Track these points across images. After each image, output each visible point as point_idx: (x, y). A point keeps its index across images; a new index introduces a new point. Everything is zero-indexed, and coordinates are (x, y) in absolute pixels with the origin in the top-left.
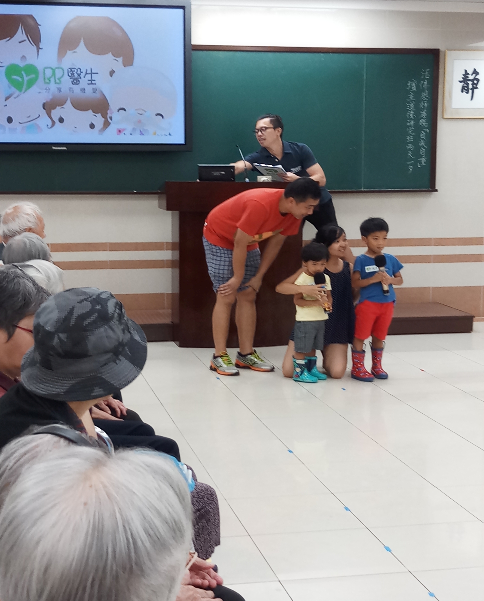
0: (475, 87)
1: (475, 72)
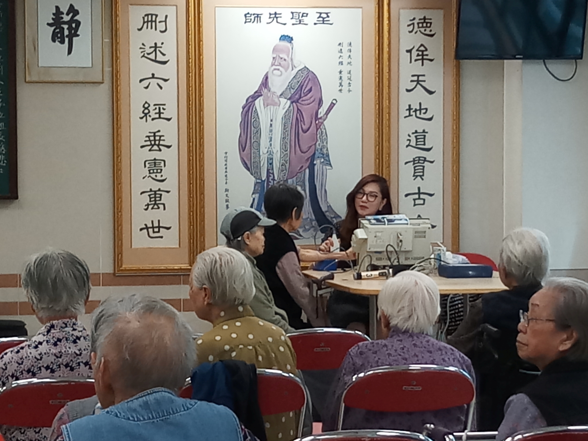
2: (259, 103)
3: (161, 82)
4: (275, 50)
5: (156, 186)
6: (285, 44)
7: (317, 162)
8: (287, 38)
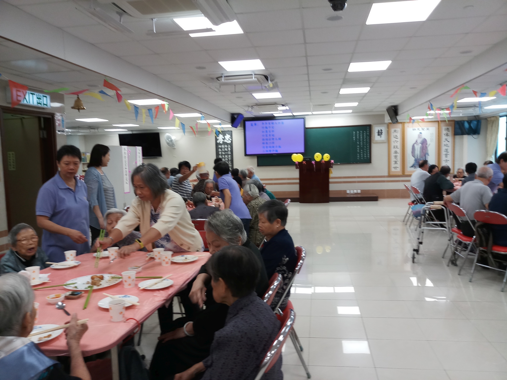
0: (381, 134)
1: (381, 130)
2: (415, 145)
3: (397, 142)
4: (419, 135)
5: (396, 160)
6: (421, 134)
7: (427, 155)
8: (421, 133)
